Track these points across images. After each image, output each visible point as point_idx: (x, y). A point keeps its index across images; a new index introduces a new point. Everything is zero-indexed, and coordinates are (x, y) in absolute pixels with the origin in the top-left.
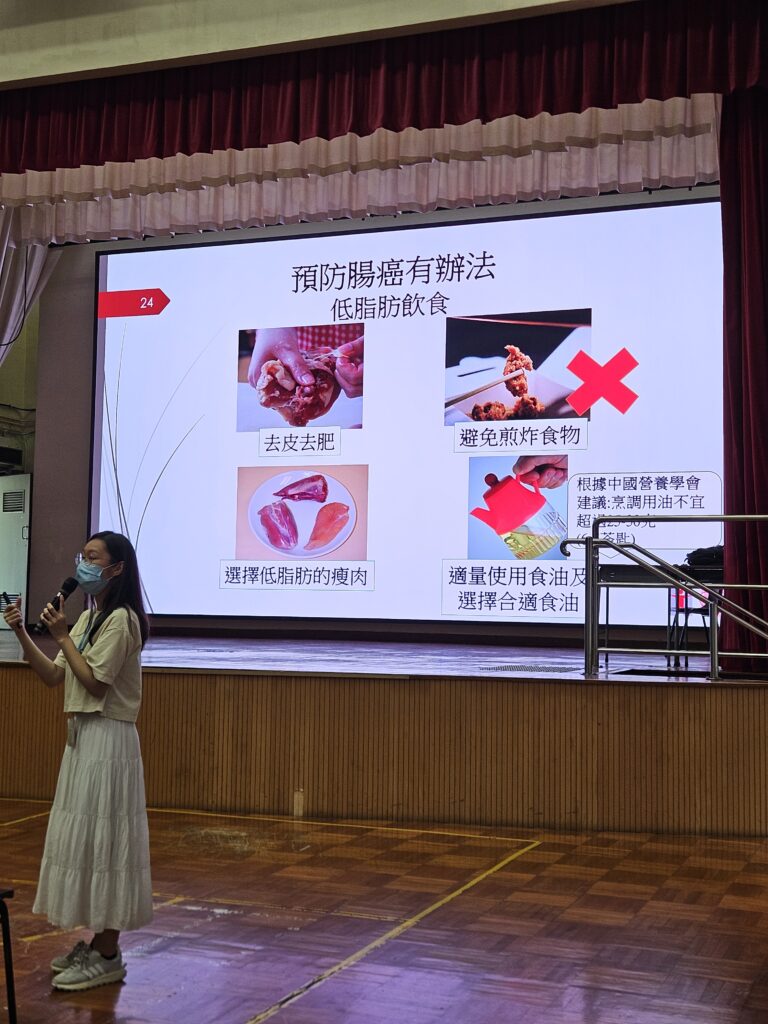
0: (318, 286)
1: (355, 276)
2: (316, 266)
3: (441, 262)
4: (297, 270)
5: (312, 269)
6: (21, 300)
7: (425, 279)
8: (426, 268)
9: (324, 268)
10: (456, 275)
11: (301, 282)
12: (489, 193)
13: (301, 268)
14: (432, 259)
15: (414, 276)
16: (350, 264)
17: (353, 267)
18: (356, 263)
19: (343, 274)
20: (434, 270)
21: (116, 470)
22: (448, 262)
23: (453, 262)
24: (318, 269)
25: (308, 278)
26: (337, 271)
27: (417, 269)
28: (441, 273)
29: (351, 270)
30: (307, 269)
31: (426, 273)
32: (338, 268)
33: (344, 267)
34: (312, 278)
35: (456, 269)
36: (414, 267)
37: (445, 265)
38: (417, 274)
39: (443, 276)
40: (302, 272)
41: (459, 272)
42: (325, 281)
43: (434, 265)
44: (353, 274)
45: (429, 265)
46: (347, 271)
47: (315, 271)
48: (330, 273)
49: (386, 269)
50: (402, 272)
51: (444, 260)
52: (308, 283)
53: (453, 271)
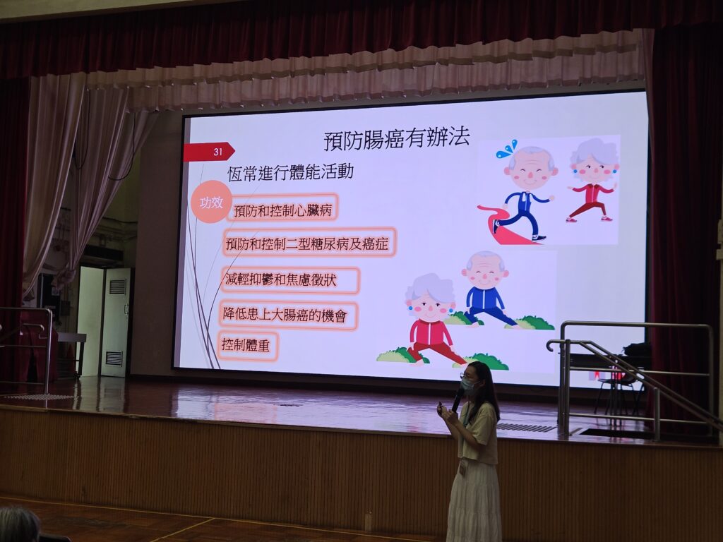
0: (342, 147)
1: (369, 140)
2: (342, 133)
3: (431, 132)
4: (328, 135)
5: (339, 135)
6: (131, 148)
7: (420, 144)
8: (420, 136)
9: (347, 134)
10: (441, 142)
11: (331, 144)
12: (469, 84)
13: (331, 134)
14: (425, 130)
15: (412, 142)
16: (366, 132)
17: (368, 134)
18: (370, 132)
19: (361, 139)
20: (426, 138)
21: (195, 268)
22: (436, 133)
23: (440, 133)
24: (343, 135)
25: (335, 141)
26: (356, 137)
27: (413, 137)
28: (431, 140)
29: (366, 136)
30: (335, 135)
31: (420, 140)
32: (357, 134)
33: (362, 134)
34: (339, 141)
35: (442, 138)
36: (411, 136)
37: (434, 134)
38: (413, 140)
39: (432, 142)
40: (331, 137)
41: (444, 140)
42: (347, 143)
43: (426, 134)
44: (368, 139)
45: (422, 135)
46: (363, 137)
47: (341, 136)
48: (351, 138)
49: (391, 136)
50: (403, 138)
51: (433, 131)
52: (335, 145)
53: (439, 139)
